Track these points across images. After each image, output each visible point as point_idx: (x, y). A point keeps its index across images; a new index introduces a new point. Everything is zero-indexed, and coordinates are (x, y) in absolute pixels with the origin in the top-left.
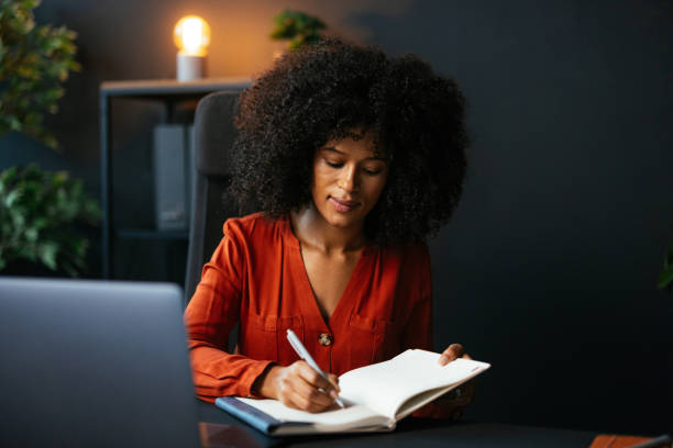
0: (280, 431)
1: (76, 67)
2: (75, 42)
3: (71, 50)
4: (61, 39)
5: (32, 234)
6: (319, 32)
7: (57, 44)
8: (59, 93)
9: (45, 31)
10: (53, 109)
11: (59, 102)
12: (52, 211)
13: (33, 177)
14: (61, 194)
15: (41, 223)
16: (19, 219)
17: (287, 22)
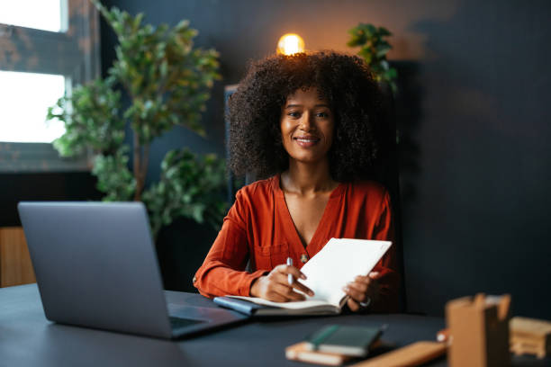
0: (259, 313)
1: (218, 77)
2: (218, 60)
3: (215, 65)
4: (208, 58)
5: (187, 198)
6: (384, 38)
7: (204, 61)
8: (206, 96)
9: (198, 53)
10: (203, 108)
11: (207, 103)
12: (202, 181)
13: (187, 157)
14: (208, 169)
15: (194, 190)
16: (178, 188)
17: (360, 32)
